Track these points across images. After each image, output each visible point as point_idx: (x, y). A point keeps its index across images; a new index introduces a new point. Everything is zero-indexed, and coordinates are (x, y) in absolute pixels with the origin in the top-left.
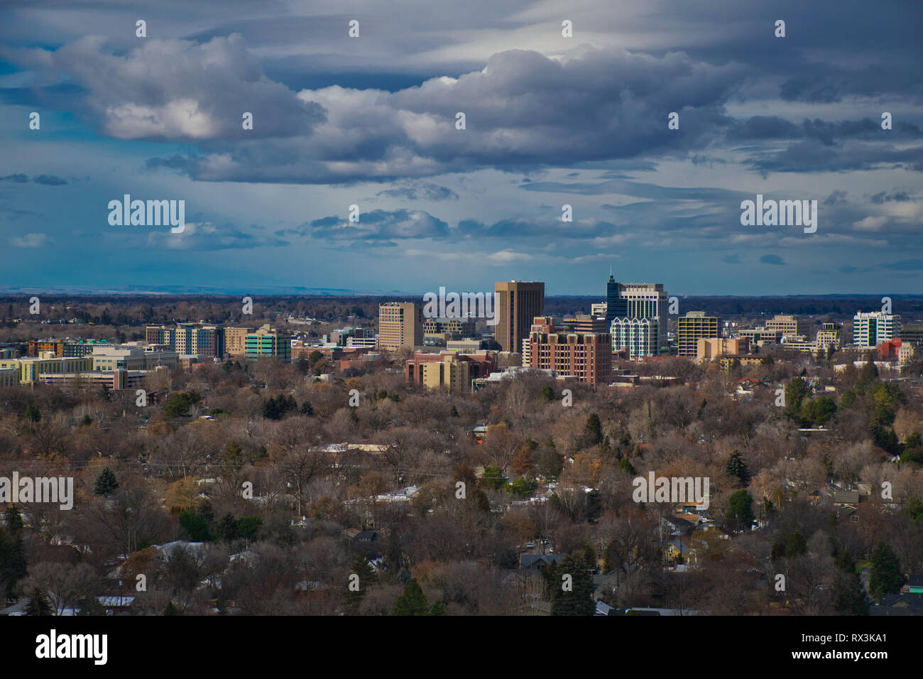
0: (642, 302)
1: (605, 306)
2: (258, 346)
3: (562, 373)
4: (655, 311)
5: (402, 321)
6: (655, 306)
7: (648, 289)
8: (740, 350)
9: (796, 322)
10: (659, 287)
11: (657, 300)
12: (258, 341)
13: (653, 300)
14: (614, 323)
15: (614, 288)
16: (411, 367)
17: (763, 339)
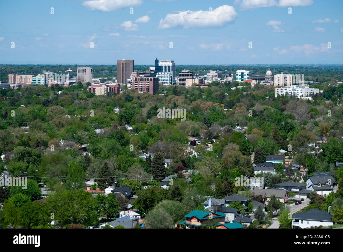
0: (167, 67)
1: (154, 68)
2: (36, 81)
3: (142, 91)
4: (171, 70)
5: (85, 73)
6: (171, 68)
7: (169, 62)
8: (200, 83)
9: (217, 73)
10: (172, 62)
11: (172, 66)
12: (36, 80)
13: (170, 66)
14: (157, 74)
15: (157, 62)
16: (90, 89)
17: (207, 79)
